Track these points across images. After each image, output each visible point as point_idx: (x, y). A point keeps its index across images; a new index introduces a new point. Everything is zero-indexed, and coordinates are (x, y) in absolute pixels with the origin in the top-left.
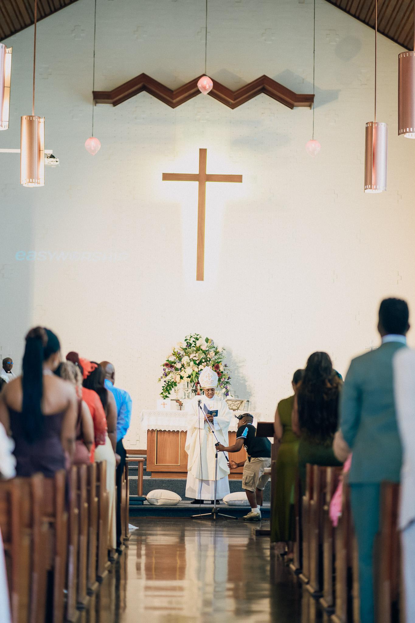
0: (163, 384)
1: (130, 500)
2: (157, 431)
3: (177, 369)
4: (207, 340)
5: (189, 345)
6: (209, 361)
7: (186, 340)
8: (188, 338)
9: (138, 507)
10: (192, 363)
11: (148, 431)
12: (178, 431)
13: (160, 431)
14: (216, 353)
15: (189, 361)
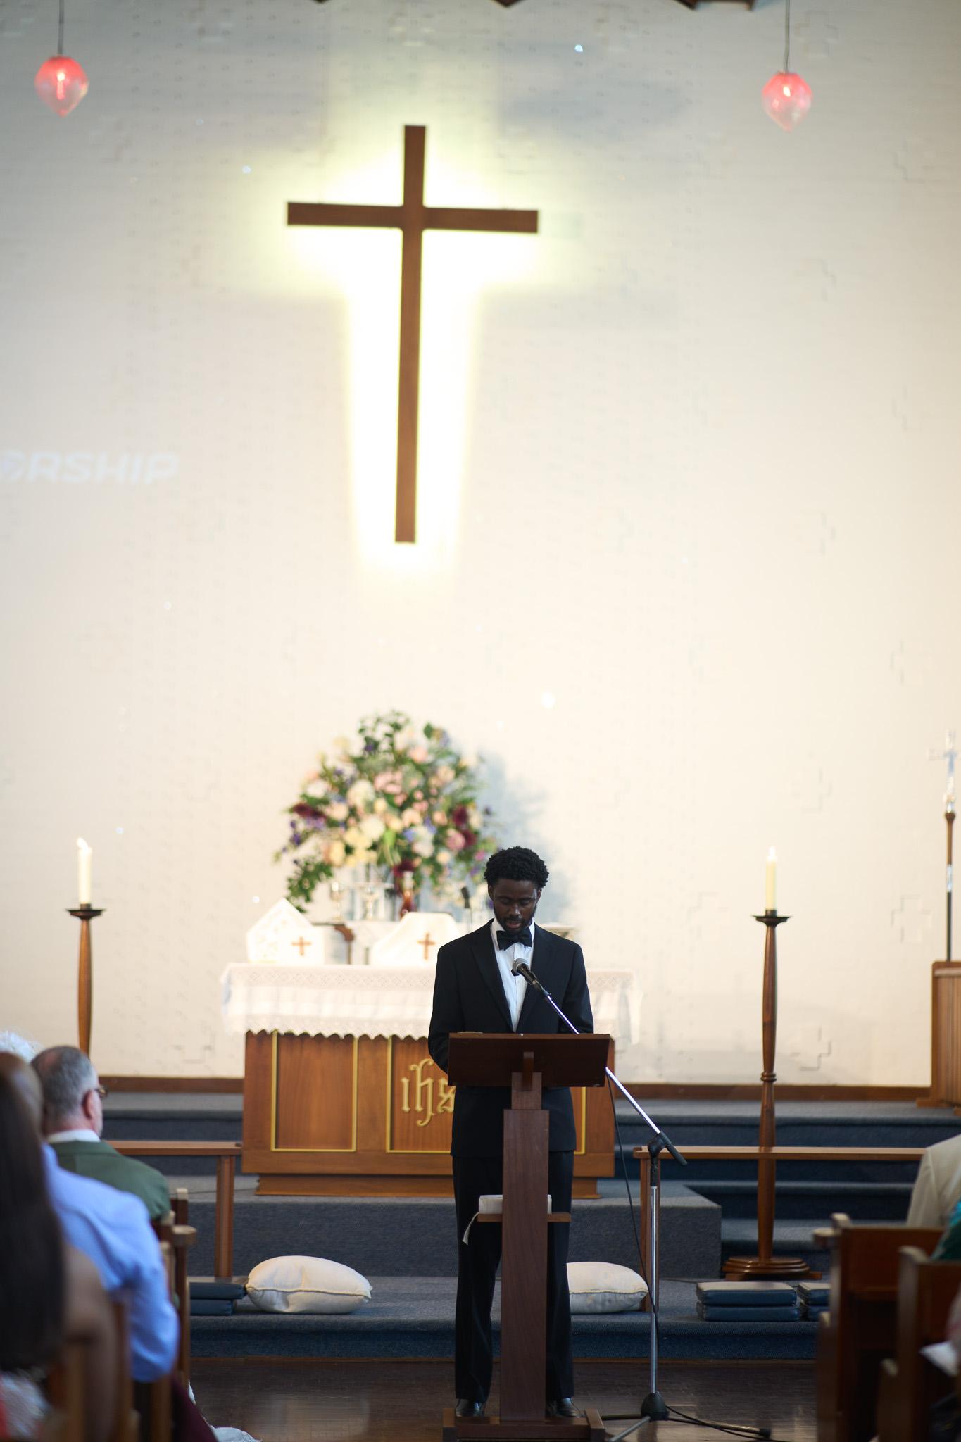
0: (288, 870)
1: (192, 1298)
2: (279, 1035)
3: (332, 824)
4: (429, 731)
5: (371, 746)
6: (436, 797)
7: (361, 731)
8: (369, 723)
9: (216, 1322)
10: (381, 805)
11: (249, 1034)
12: (349, 1037)
13: (290, 1035)
14: (459, 771)
15: (371, 796)
